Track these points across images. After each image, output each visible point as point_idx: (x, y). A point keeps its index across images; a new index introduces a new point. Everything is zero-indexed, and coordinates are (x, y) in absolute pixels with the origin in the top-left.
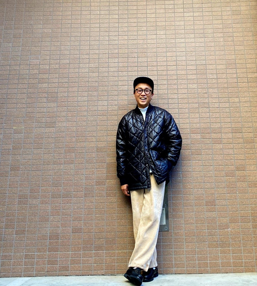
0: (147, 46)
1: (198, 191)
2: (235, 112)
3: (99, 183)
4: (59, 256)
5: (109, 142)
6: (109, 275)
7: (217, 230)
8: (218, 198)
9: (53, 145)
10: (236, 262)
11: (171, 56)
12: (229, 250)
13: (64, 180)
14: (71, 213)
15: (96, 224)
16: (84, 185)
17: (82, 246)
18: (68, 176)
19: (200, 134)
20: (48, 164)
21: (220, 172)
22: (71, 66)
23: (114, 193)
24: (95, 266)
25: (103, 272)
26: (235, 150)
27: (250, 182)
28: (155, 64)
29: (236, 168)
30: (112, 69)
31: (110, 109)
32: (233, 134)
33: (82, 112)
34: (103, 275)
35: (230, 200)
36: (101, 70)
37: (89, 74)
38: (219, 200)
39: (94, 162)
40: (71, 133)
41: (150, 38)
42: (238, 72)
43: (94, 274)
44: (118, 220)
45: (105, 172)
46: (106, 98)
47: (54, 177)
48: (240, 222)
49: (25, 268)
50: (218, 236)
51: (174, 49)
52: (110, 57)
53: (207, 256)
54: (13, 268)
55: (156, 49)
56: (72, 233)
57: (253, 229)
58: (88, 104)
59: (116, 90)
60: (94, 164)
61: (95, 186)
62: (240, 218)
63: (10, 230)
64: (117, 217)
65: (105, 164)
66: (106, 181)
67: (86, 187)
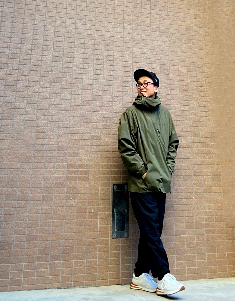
0: (114, 39)
2: (194, 116)
3: (58, 185)
5: (71, 140)
6: (65, 288)
7: (174, 236)
8: (176, 203)
11: (137, 52)
12: (184, 257)
13: (21, 180)
14: (27, 218)
15: (53, 230)
17: (37, 256)
18: (25, 176)
22: (34, 52)
23: (74, 197)
24: (51, 278)
26: (193, 155)
28: (121, 59)
29: (193, 172)
30: (77, 60)
31: (73, 104)
33: (43, 105)
34: (59, 288)
35: (187, 205)
36: (65, 60)
37: (52, 62)
39: (54, 162)
40: (30, 127)
41: (117, 31)
42: (198, 75)
43: (49, 288)
44: (77, 225)
45: (65, 173)
46: (69, 91)
47: (9, 176)
50: (175, 242)
51: (140, 46)
52: (76, 46)
55: (122, 43)
56: (27, 241)
57: (206, 235)
58: (50, 96)
59: (80, 83)
60: (54, 164)
61: (54, 188)
64: (76, 223)
65: (65, 164)
66: (66, 182)
67: (45, 189)
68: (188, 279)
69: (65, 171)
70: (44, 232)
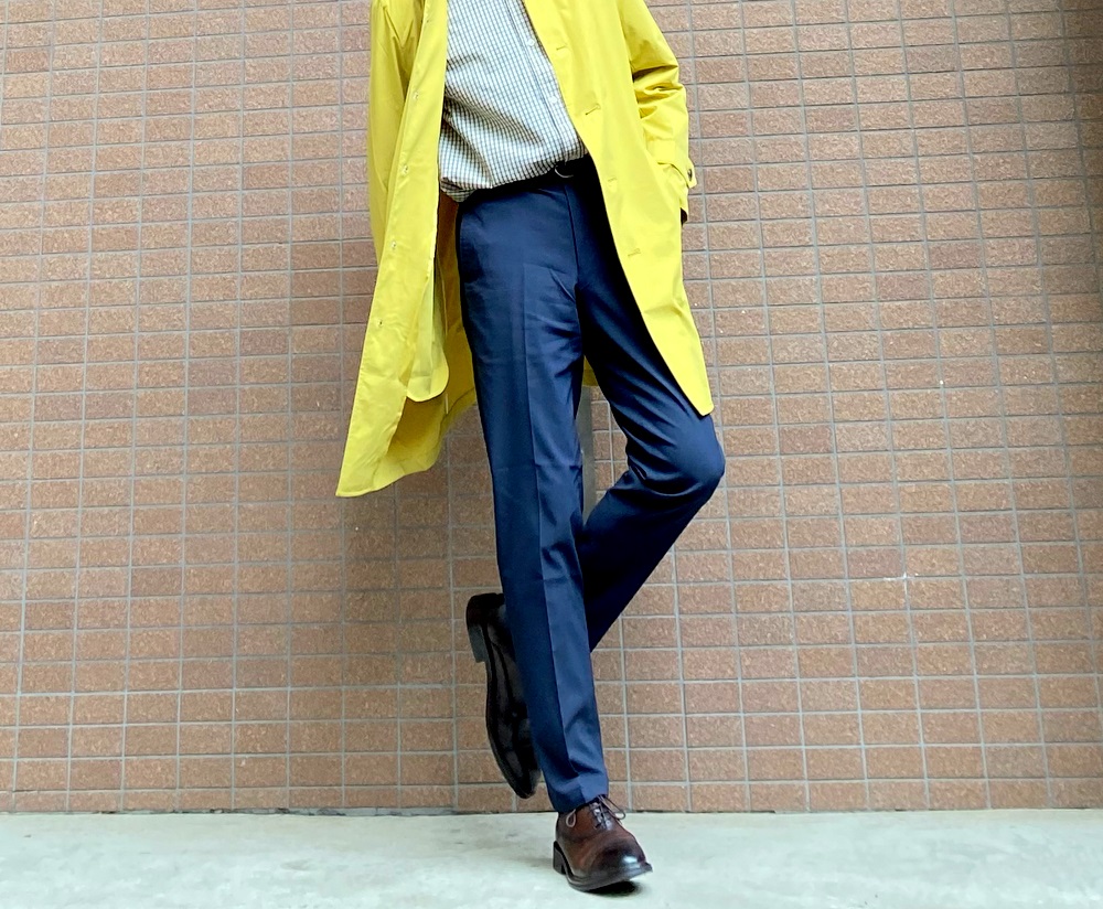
4: (74, 713)
6: (312, 811)
7: (839, 582)
8: (846, 414)
9: (42, 156)
10: (947, 751)
12: (908, 687)
13: (95, 328)
14: (127, 494)
15: (245, 548)
16: (187, 351)
17: (180, 660)
18: (113, 310)
19: (744, 86)
20: (17, 253)
21: (851, 275)
23: (331, 395)
24: (244, 763)
25: (281, 794)
26: (926, 164)
27: (1008, 329)
29: (930, 253)
32: (911, 77)
34: (283, 811)
35: (905, 423)
38: (847, 425)
39: (231, 240)
40: (123, 95)
43: (239, 806)
45: (285, 287)
47: (46, 313)
48: (958, 537)
50: (850, 614)
53: (794, 721)
56: (135, 594)
57: (1028, 576)
60: (233, 249)
61: (239, 360)
62: (957, 515)
64: (346, 515)
65: (283, 245)
66: (291, 331)
67: (196, 365)
68: (936, 805)
69: (284, 278)
70: (205, 554)
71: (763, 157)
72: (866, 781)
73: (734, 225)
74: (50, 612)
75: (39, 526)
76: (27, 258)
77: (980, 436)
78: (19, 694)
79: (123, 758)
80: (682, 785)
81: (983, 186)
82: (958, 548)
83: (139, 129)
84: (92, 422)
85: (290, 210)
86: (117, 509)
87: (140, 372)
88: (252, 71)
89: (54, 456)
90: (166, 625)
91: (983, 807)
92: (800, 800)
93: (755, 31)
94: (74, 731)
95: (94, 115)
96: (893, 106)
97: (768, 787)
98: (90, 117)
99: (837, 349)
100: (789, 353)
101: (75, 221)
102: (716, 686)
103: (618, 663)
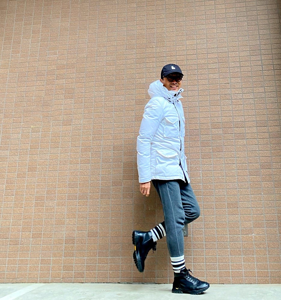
0: (166, 34)
1: (219, 191)
2: (259, 103)
4: (75, 262)
5: (126, 140)
6: (125, 283)
8: (241, 200)
9: (70, 143)
10: (261, 271)
11: (190, 44)
13: (81, 180)
14: (87, 215)
17: (98, 251)
19: (221, 129)
20: (64, 164)
21: (244, 170)
22: (88, 60)
23: (131, 195)
24: (111, 273)
25: (119, 279)
28: (174, 53)
29: (261, 166)
30: (129, 62)
33: (98, 108)
34: (119, 283)
35: (254, 202)
36: (118, 62)
38: (242, 202)
39: (110, 162)
40: (87, 130)
41: (169, 26)
42: (263, 59)
44: (135, 223)
46: (123, 92)
49: (41, 273)
51: (194, 37)
53: (229, 265)
54: (29, 273)
55: (174, 37)
56: (88, 237)
58: (104, 99)
59: (133, 83)
60: (110, 164)
61: (111, 187)
62: (265, 221)
63: (27, 233)
65: (121, 163)
66: (123, 181)
67: (102, 188)
68: (259, 283)
69: (121, 170)
70: (103, 229)
71: (225, 145)
72: (244, 278)
73: (219, 159)
74: (70, 240)
75: (68, 222)
76: (66, 165)
77: (270, 205)
78: (63, 258)
79: (85, 271)
80: (204, 278)
81: (272, 151)
82: (265, 229)
83: (91, 137)
84: (80, 200)
85: (123, 155)
86: (85, 219)
87: (90, 190)
88: (115, 125)
89: (71, 208)
90: (94, 243)
91: (269, 283)
92: (230, 282)
93: (224, 117)
94: (75, 266)
95: (81, 135)
96: (253, 134)
97: (223, 279)
98: (80, 135)
99: (240, 186)
100: (230, 187)
101: (77, 157)
102: (212, 257)
103: (191, 252)
